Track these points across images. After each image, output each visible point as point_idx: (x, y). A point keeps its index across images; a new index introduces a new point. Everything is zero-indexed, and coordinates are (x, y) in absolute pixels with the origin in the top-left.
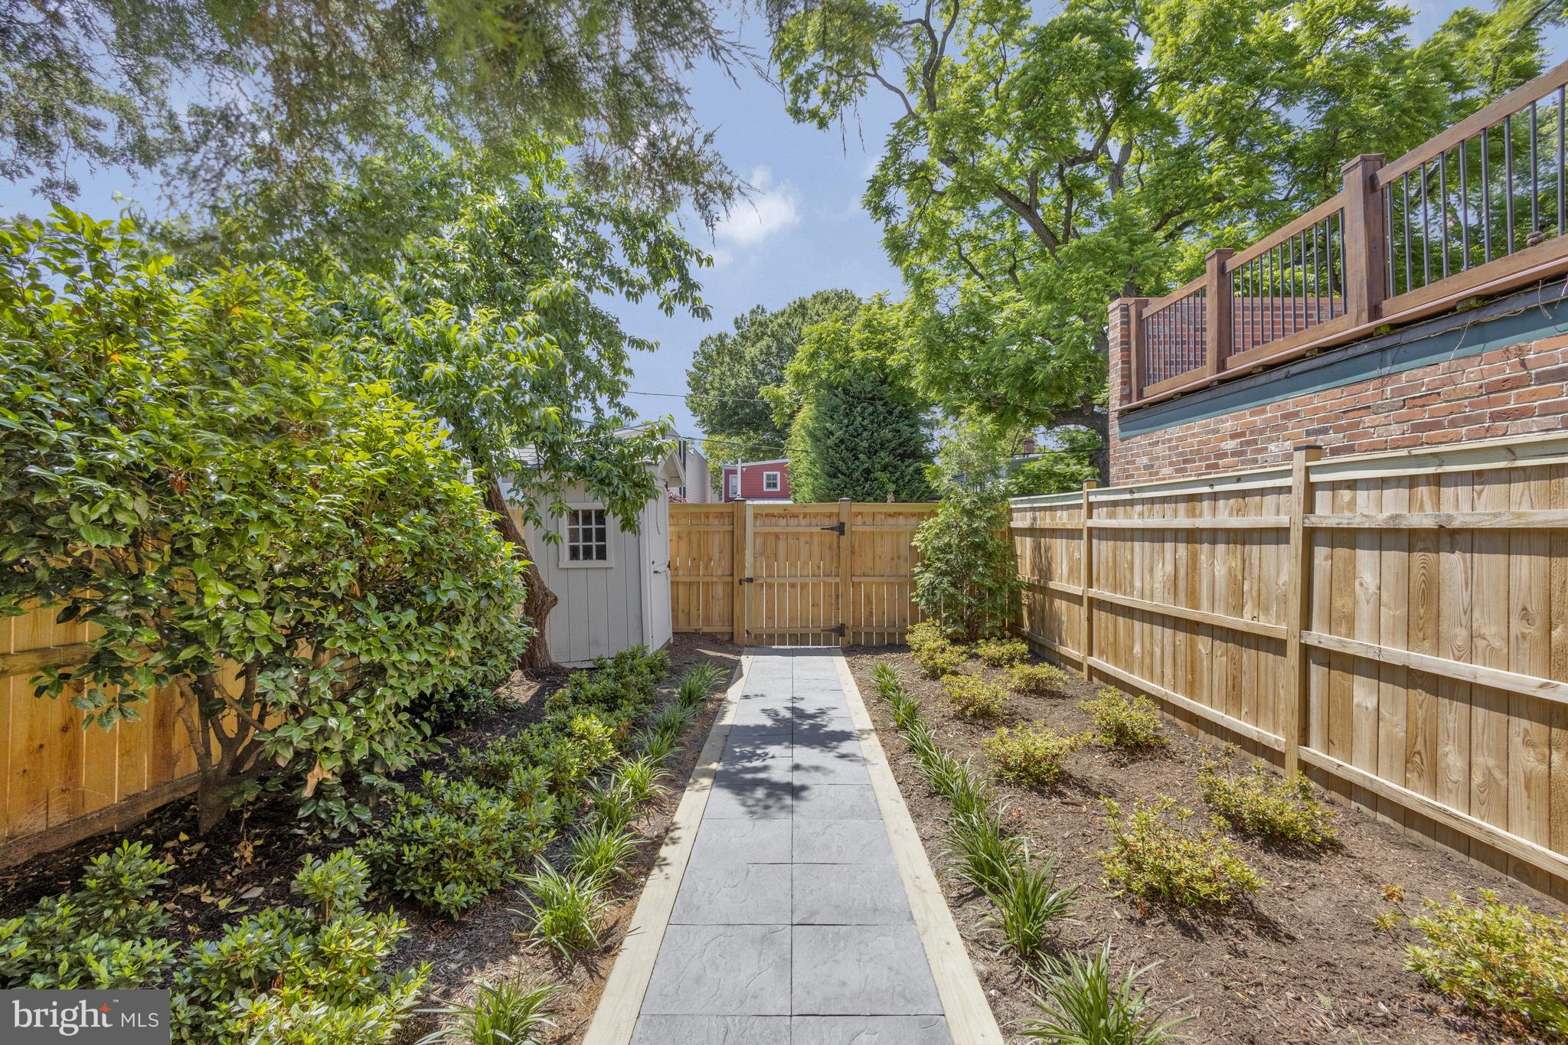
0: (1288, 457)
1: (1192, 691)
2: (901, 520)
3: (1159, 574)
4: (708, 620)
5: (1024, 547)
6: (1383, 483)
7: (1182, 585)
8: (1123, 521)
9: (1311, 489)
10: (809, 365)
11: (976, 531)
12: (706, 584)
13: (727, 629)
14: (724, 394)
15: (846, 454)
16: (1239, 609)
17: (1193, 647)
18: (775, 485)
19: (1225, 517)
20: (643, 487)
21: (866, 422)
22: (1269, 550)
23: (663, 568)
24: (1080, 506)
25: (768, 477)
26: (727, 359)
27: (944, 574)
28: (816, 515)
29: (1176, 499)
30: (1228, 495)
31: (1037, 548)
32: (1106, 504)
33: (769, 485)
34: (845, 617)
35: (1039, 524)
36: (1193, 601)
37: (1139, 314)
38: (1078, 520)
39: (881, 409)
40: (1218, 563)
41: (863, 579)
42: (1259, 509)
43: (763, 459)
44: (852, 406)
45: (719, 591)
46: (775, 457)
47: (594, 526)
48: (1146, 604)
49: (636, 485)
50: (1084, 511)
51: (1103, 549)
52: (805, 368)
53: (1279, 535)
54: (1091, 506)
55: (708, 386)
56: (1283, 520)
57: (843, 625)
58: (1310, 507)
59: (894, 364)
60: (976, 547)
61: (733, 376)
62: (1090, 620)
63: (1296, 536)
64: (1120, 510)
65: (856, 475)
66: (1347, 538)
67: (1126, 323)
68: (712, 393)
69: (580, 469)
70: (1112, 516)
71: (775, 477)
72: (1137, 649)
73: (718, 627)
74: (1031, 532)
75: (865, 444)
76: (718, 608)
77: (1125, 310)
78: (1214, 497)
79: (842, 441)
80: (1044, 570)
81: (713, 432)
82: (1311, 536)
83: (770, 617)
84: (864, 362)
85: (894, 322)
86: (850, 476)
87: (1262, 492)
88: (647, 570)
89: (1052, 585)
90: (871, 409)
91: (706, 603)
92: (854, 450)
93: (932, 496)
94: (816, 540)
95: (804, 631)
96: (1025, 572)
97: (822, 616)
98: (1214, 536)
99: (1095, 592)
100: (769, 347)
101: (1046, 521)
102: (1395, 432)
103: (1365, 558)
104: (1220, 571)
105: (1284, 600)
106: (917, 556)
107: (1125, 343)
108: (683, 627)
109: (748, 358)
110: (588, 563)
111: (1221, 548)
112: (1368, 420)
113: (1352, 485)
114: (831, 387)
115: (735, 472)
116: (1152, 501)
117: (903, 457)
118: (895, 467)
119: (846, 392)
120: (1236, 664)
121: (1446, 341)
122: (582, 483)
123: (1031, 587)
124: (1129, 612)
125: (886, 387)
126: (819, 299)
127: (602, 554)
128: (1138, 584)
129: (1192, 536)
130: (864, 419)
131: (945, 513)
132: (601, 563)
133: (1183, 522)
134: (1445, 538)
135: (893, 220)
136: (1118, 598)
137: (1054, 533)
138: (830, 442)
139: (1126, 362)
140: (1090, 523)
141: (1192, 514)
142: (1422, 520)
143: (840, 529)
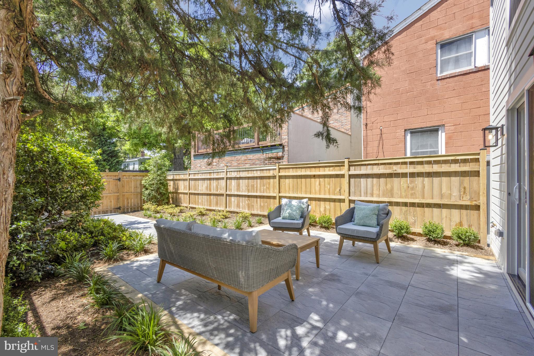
0: (223, 166)
1: (210, 206)
3: (204, 186)
5: (171, 183)
6: (235, 171)
7: (208, 188)
8: (196, 177)
9: (227, 172)
11: (160, 180)
16: (217, 190)
17: (210, 198)
19: (215, 176)
22: (222, 181)
24: (187, 174)
28: (111, 176)
29: (207, 173)
30: (216, 172)
31: (174, 184)
32: (193, 174)
34: (120, 204)
35: (175, 178)
36: (210, 190)
37: (198, 135)
38: (187, 177)
40: (214, 183)
41: (126, 194)
42: (220, 175)
48: (202, 192)
50: (188, 175)
51: (192, 183)
53: (223, 178)
54: (189, 174)
56: (223, 176)
57: (120, 207)
58: (227, 175)
62: (189, 197)
63: (225, 179)
64: (196, 175)
66: (231, 178)
70: (194, 176)
72: (200, 201)
74: (173, 180)
77: (195, 134)
78: (214, 173)
80: (176, 188)
82: (227, 178)
87: (221, 172)
89: (179, 191)
90: (99, 139)
94: (111, 183)
95: (107, 210)
96: (171, 189)
97: (113, 205)
98: (214, 179)
99: (190, 191)
101: (178, 177)
102: (236, 164)
103: (233, 181)
104: (215, 185)
105: (224, 188)
106: (143, 186)
111: (215, 181)
112: (233, 162)
113: (231, 171)
116: (203, 173)
117: (112, 157)
118: (109, 160)
120: (217, 199)
121: (241, 153)
123: (173, 193)
124: (198, 194)
128: (200, 189)
129: (210, 179)
133: (208, 177)
134: (240, 178)
136: (196, 192)
137: (179, 180)
139: (195, 144)
140: (189, 177)
141: (210, 175)
142: (238, 176)
143: (119, 180)
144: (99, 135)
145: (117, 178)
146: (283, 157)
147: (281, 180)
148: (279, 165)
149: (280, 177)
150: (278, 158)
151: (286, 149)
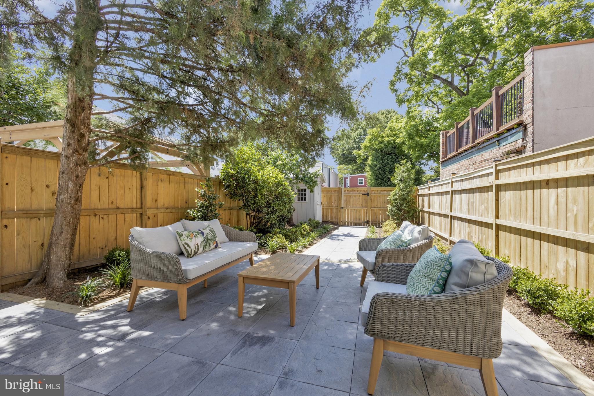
1: (441, 231)
2: (385, 192)
3: (438, 203)
4: (331, 219)
6: (459, 181)
9: (452, 182)
10: (369, 143)
11: (404, 195)
12: (331, 209)
13: (336, 221)
14: (344, 151)
15: (381, 172)
16: (446, 210)
18: (362, 183)
19: (445, 189)
20: (315, 183)
21: (388, 162)
23: (320, 204)
25: (359, 180)
26: (345, 138)
27: (395, 206)
28: (361, 191)
29: (440, 185)
31: (422, 200)
32: (431, 187)
33: (360, 183)
34: (369, 218)
36: (441, 209)
37: (446, 136)
39: (394, 157)
40: (444, 199)
41: (374, 208)
42: (448, 187)
43: (358, 173)
44: (383, 157)
45: (335, 211)
46: (362, 173)
47: (303, 193)
49: (313, 183)
50: (428, 189)
51: (431, 199)
52: (368, 144)
54: (429, 187)
55: (338, 148)
56: (450, 189)
57: (368, 221)
58: (452, 186)
59: (399, 142)
60: (404, 199)
61: (347, 144)
64: (433, 188)
65: (385, 179)
67: (443, 138)
68: (340, 150)
69: (302, 179)
71: (362, 180)
73: (334, 220)
74: (421, 195)
75: (388, 169)
76: (334, 215)
77: (443, 134)
78: (444, 184)
79: (380, 168)
80: (423, 206)
81: (340, 164)
82: (452, 192)
83: (348, 218)
84: (388, 141)
85: (399, 127)
86: (383, 180)
87: (448, 183)
88: (316, 203)
89: (424, 209)
90: (390, 157)
91: (331, 214)
92: (384, 171)
93: (394, 185)
94: (361, 197)
95: (357, 222)
97: (362, 218)
99: (430, 210)
100: (360, 133)
101: (424, 192)
104: (444, 201)
106: (388, 201)
107: (443, 143)
108: (325, 220)
109: (353, 137)
110: (302, 202)
111: (444, 196)
113: (456, 181)
114: (376, 150)
115: (347, 178)
116: (437, 186)
119: (381, 151)
122: (302, 182)
123: (421, 211)
124: (434, 214)
125: (396, 149)
126: (380, 113)
127: (305, 199)
128: (435, 207)
129: (441, 194)
130: (388, 160)
131: (396, 190)
132: (305, 202)
134: (463, 191)
135: (398, 94)
136: (433, 211)
137: (425, 195)
138: (376, 168)
139: (443, 148)
140: (429, 192)
143: (367, 194)
144: (391, 153)
145: (366, 193)
146: (525, 147)
147: (501, 194)
148: (496, 166)
149: (499, 188)
150: (519, 151)
151: (530, 130)
